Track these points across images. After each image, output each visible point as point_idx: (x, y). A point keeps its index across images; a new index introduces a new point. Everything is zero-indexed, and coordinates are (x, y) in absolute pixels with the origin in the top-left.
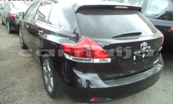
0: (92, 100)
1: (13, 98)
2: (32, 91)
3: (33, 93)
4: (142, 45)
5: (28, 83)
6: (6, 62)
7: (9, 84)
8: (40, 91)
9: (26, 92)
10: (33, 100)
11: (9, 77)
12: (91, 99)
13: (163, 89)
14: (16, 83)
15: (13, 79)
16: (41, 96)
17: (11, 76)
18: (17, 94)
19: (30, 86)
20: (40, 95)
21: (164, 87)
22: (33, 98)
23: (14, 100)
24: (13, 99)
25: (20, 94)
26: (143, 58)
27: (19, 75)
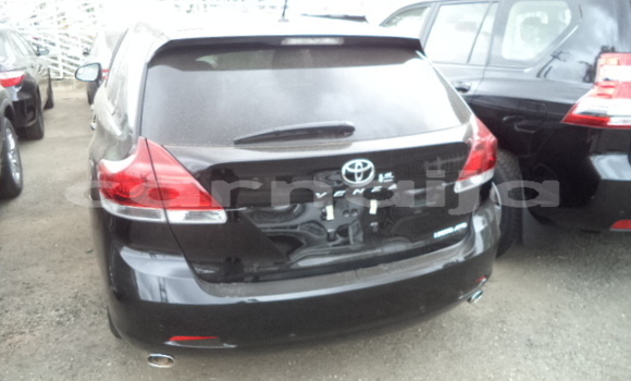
0: (170, 343)
1: (9, 326)
2: (72, 313)
3: (73, 319)
4: (346, 168)
5: (73, 289)
6: (44, 221)
7: (18, 288)
8: (95, 313)
9: (53, 313)
10: (61, 339)
11: (28, 267)
12: (168, 340)
13: (529, 340)
14: (38, 285)
15: (36, 272)
16: (94, 328)
17: (37, 265)
18: (26, 316)
19: (76, 297)
20: (92, 324)
21: (537, 333)
22: (64, 333)
23: (11, 333)
24: (8, 331)
25: (35, 317)
26: (373, 215)
27: (62, 262)
